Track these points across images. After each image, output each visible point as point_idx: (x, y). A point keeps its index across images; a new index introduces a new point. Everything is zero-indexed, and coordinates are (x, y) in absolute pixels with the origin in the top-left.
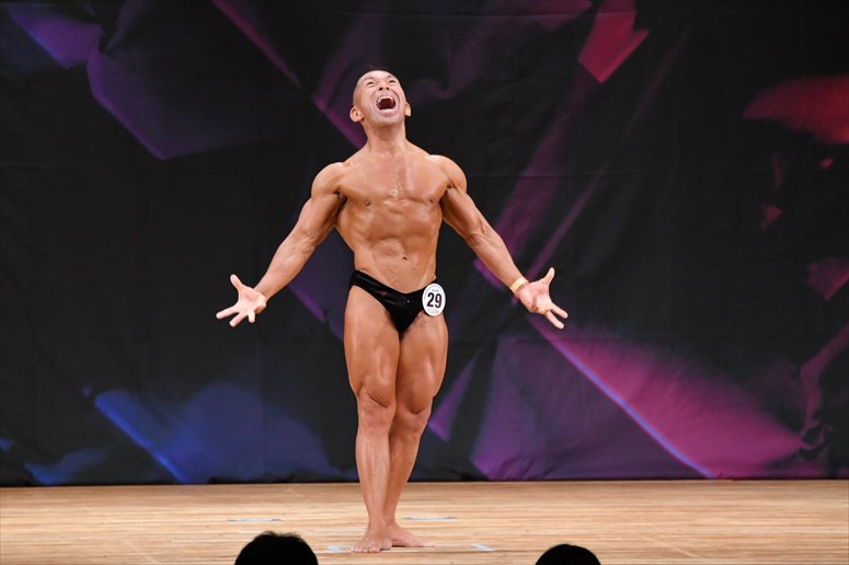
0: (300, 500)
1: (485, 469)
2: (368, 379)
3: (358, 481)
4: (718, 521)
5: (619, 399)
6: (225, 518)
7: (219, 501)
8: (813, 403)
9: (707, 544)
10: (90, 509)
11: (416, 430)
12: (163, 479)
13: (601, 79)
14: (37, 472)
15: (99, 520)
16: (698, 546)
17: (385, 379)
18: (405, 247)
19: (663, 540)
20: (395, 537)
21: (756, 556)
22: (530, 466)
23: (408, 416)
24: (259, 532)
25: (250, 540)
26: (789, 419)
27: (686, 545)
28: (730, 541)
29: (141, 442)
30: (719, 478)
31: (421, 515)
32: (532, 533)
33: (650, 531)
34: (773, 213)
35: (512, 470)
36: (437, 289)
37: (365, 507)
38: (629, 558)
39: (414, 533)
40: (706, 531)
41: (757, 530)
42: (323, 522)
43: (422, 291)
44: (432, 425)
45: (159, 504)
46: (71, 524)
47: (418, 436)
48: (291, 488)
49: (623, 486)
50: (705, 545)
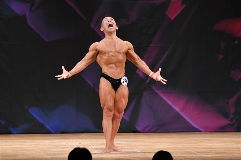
0: (87, 138)
1: (139, 129)
2: (106, 104)
3: (103, 133)
4: (205, 144)
5: (177, 109)
6: (65, 143)
7: (63, 138)
8: (232, 110)
9: (202, 151)
10: (27, 140)
11: (119, 118)
12: (48, 132)
13: (172, 18)
14: (12, 130)
15: (29, 144)
16: (200, 151)
17: (111, 104)
18: (116, 66)
19: (190, 149)
20: (113, 148)
21: (216, 154)
22: (152, 128)
23: (117, 114)
24: (75, 147)
25: (73, 149)
26: (226, 115)
27: (197, 151)
28: (209, 150)
29: (42, 121)
30: (206, 132)
31: (121, 142)
32: (153, 147)
33: (186, 147)
34: (221, 57)
35: (147, 130)
36: (125, 78)
37: (105, 140)
38: (180, 154)
39: (119, 147)
40: (202, 147)
41: (216, 147)
42: (93, 144)
43: (121, 79)
44: (124, 117)
45: (47, 139)
46: (22, 145)
47: (120, 120)
48: (84, 135)
49: (178, 134)
50: (201, 151)
